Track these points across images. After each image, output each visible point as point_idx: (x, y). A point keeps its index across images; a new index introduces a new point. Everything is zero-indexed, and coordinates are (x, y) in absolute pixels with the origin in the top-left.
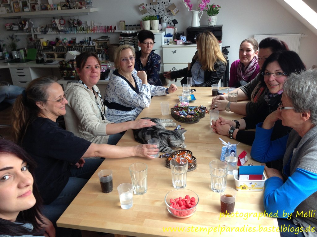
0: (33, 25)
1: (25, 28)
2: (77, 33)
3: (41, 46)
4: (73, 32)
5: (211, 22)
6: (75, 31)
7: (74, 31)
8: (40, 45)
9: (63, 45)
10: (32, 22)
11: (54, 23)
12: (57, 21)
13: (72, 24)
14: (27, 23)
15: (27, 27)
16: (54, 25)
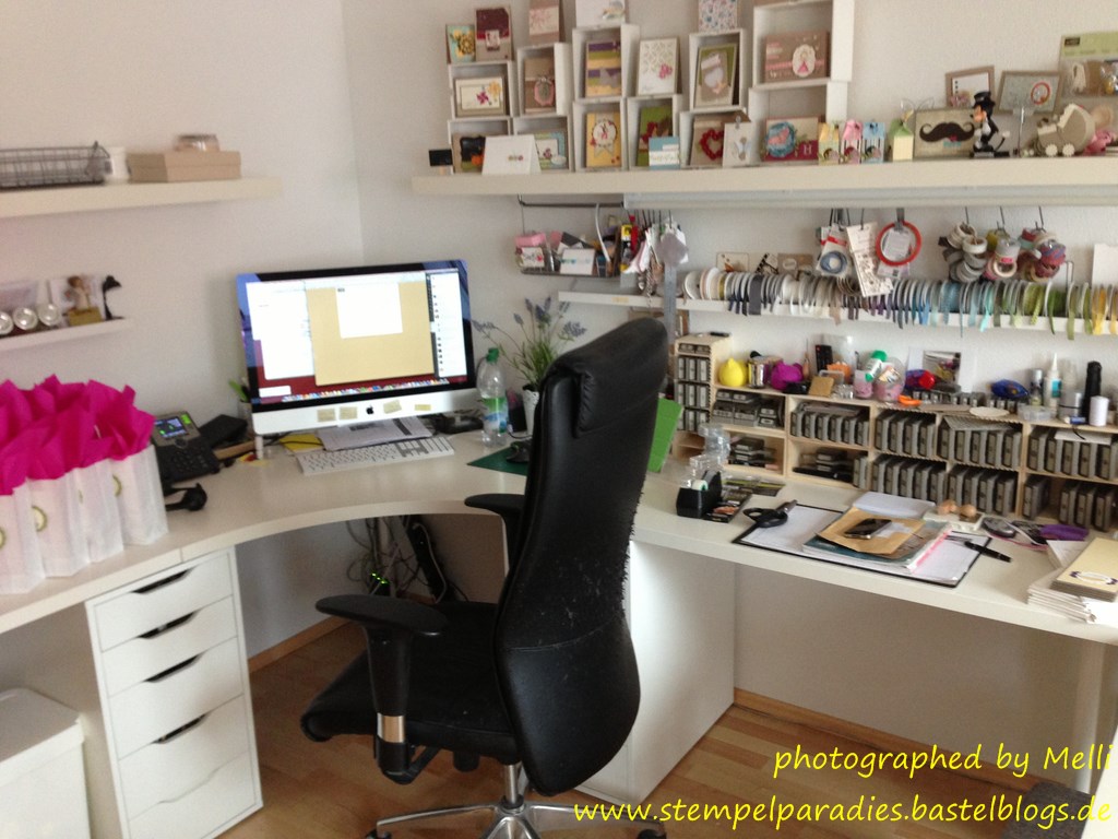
0: (681, 250)
1: (632, 269)
2: (997, 324)
3: (706, 385)
4: (965, 317)
6: (982, 312)
7: (974, 308)
8: (703, 378)
9: (857, 397)
10: (681, 237)
11: (838, 248)
12: (859, 240)
13: (980, 263)
14: (650, 237)
15: (642, 262)
16: (833, 263)
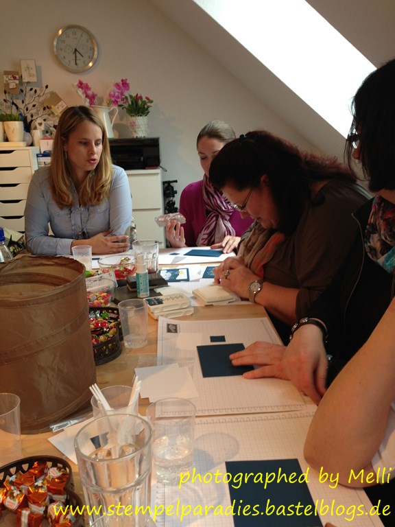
5: (137, 130)
